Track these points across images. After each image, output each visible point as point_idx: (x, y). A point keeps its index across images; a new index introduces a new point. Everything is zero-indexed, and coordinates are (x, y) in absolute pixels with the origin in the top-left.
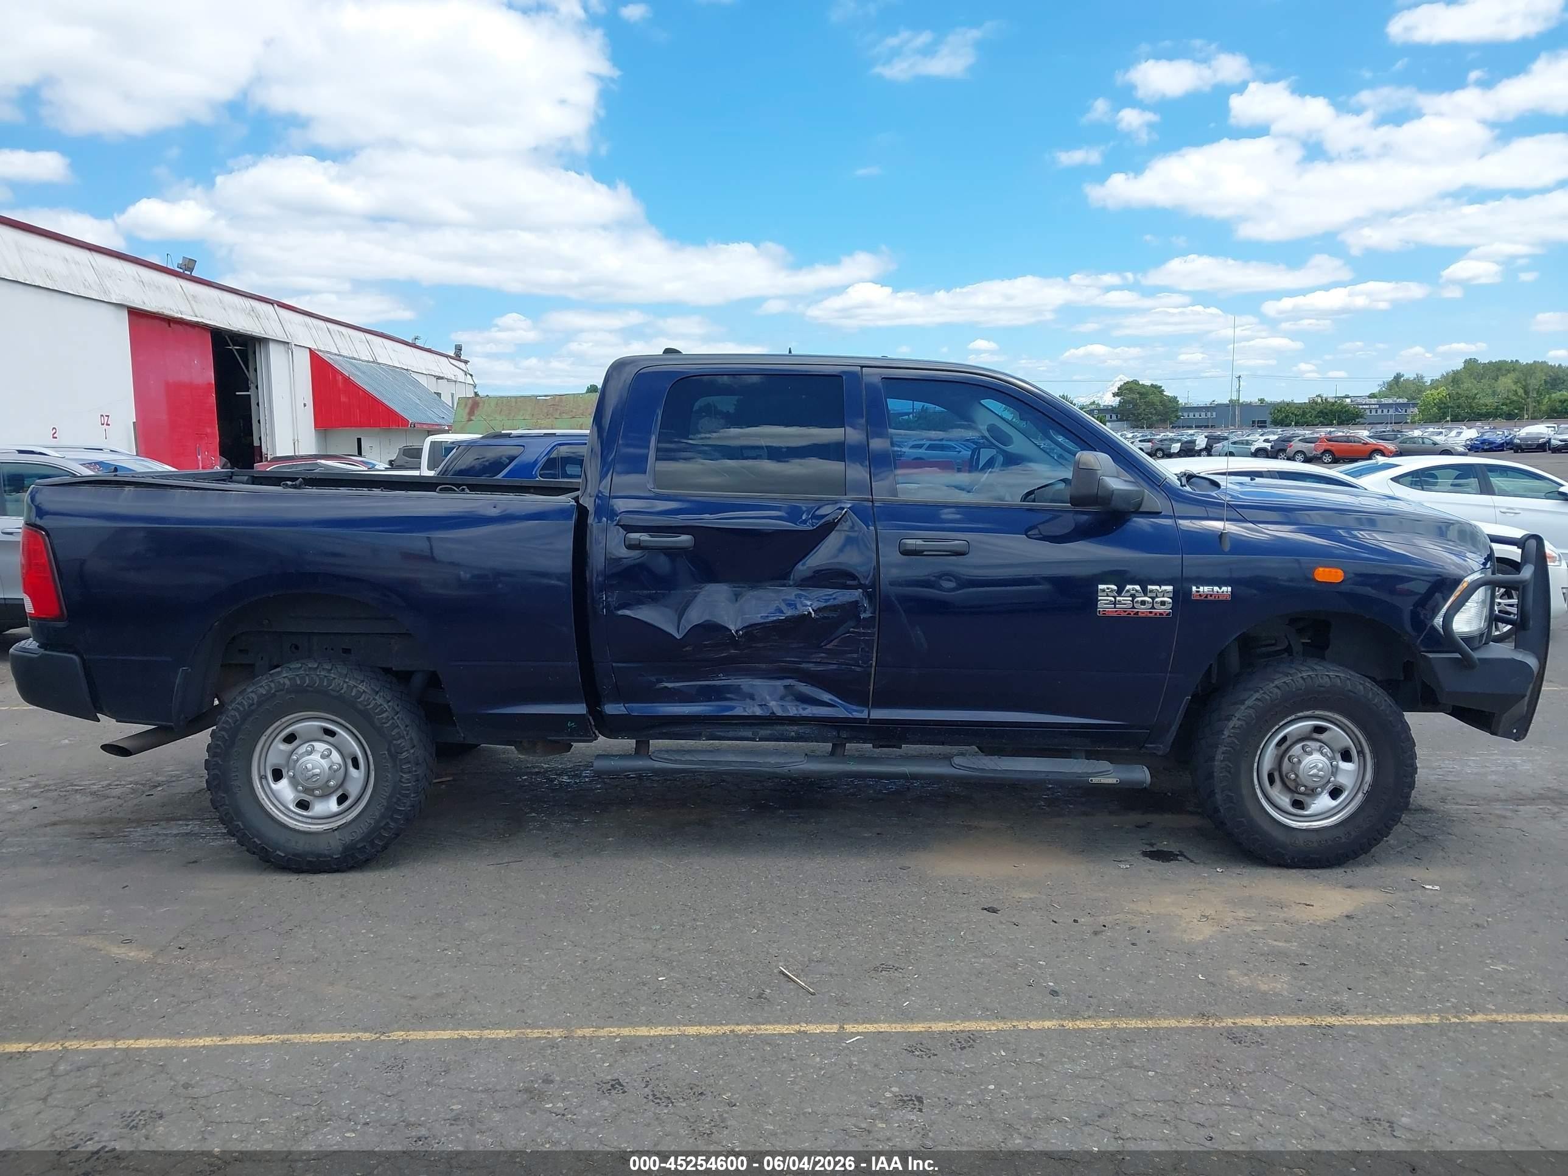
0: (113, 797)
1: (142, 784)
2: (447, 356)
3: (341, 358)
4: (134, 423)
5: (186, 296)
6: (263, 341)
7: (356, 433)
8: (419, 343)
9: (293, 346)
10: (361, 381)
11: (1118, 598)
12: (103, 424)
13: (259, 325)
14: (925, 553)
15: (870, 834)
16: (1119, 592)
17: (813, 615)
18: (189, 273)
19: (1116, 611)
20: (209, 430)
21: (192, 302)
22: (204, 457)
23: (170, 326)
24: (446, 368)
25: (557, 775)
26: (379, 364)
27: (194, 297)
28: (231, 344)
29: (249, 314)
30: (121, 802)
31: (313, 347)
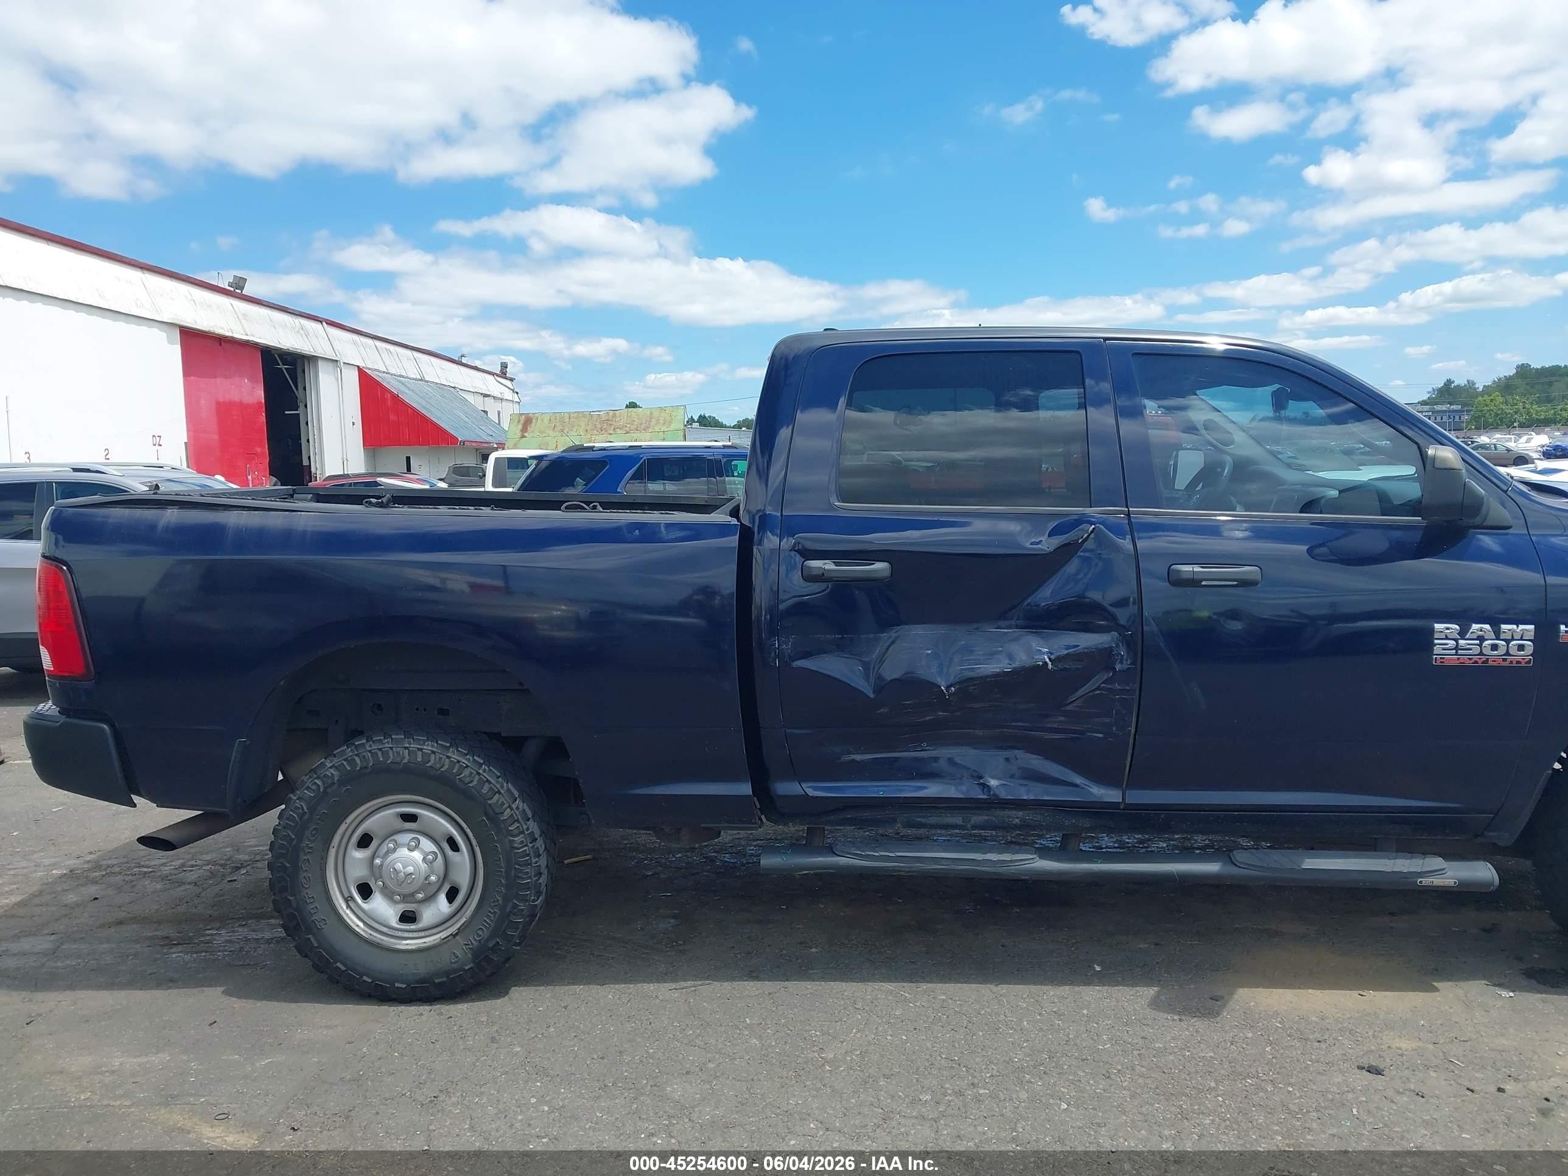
0: (189, 883)
1: (221, 865)
2: (493, 374)
3: (389, 376)
4: (186, 443)
5: (238, 316)
6: (312, 359)
7: (405, 451)
8: (464, 360)
9: (342, 364)
10: (410, 398)
11: (1461, 642)
12: (155, 445)
13: (308, 343)
14: (1203, 583)
15: (1147, 945)
16: (1462, 634)
17: (1050, 666)
18: (240, 292)
19: (1459, 659)
20: (259, 450)
21: (244, 321)
22: (254, 476)
23: (220, 345)
24: (493, 386)
25: (715, 852)
26: (427, 382)
27: (244, 315)
28: (281, 364)
29: (298, 332)
30: (198, 890)
31: (362, 365)
